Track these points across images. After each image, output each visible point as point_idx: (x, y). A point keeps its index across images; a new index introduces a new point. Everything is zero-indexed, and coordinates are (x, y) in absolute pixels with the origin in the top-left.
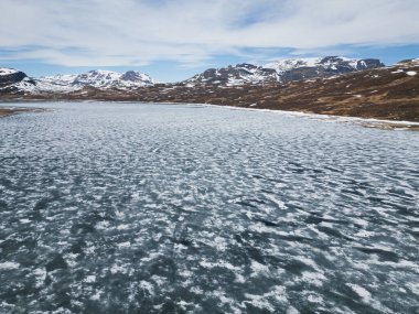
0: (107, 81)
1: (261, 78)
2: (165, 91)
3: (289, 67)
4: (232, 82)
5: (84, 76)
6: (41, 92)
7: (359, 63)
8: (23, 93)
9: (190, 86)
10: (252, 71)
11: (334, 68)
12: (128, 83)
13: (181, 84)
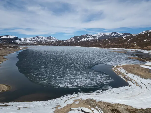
0: (42, 40)
1: (92, 39)
2: (61, 43)
3: (101, 35)
4: (82, 40)
5: (34, 38)
6: (23, 43)
7: (123, 34)
8: (18, 43)
9: (69, 41)
10: (89, 37)
11: (115, 36)
12: (49, 40)
13: (66, 41)
